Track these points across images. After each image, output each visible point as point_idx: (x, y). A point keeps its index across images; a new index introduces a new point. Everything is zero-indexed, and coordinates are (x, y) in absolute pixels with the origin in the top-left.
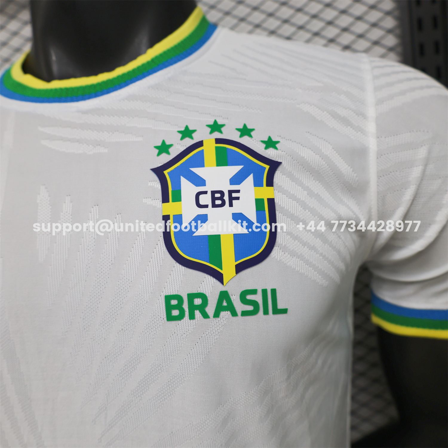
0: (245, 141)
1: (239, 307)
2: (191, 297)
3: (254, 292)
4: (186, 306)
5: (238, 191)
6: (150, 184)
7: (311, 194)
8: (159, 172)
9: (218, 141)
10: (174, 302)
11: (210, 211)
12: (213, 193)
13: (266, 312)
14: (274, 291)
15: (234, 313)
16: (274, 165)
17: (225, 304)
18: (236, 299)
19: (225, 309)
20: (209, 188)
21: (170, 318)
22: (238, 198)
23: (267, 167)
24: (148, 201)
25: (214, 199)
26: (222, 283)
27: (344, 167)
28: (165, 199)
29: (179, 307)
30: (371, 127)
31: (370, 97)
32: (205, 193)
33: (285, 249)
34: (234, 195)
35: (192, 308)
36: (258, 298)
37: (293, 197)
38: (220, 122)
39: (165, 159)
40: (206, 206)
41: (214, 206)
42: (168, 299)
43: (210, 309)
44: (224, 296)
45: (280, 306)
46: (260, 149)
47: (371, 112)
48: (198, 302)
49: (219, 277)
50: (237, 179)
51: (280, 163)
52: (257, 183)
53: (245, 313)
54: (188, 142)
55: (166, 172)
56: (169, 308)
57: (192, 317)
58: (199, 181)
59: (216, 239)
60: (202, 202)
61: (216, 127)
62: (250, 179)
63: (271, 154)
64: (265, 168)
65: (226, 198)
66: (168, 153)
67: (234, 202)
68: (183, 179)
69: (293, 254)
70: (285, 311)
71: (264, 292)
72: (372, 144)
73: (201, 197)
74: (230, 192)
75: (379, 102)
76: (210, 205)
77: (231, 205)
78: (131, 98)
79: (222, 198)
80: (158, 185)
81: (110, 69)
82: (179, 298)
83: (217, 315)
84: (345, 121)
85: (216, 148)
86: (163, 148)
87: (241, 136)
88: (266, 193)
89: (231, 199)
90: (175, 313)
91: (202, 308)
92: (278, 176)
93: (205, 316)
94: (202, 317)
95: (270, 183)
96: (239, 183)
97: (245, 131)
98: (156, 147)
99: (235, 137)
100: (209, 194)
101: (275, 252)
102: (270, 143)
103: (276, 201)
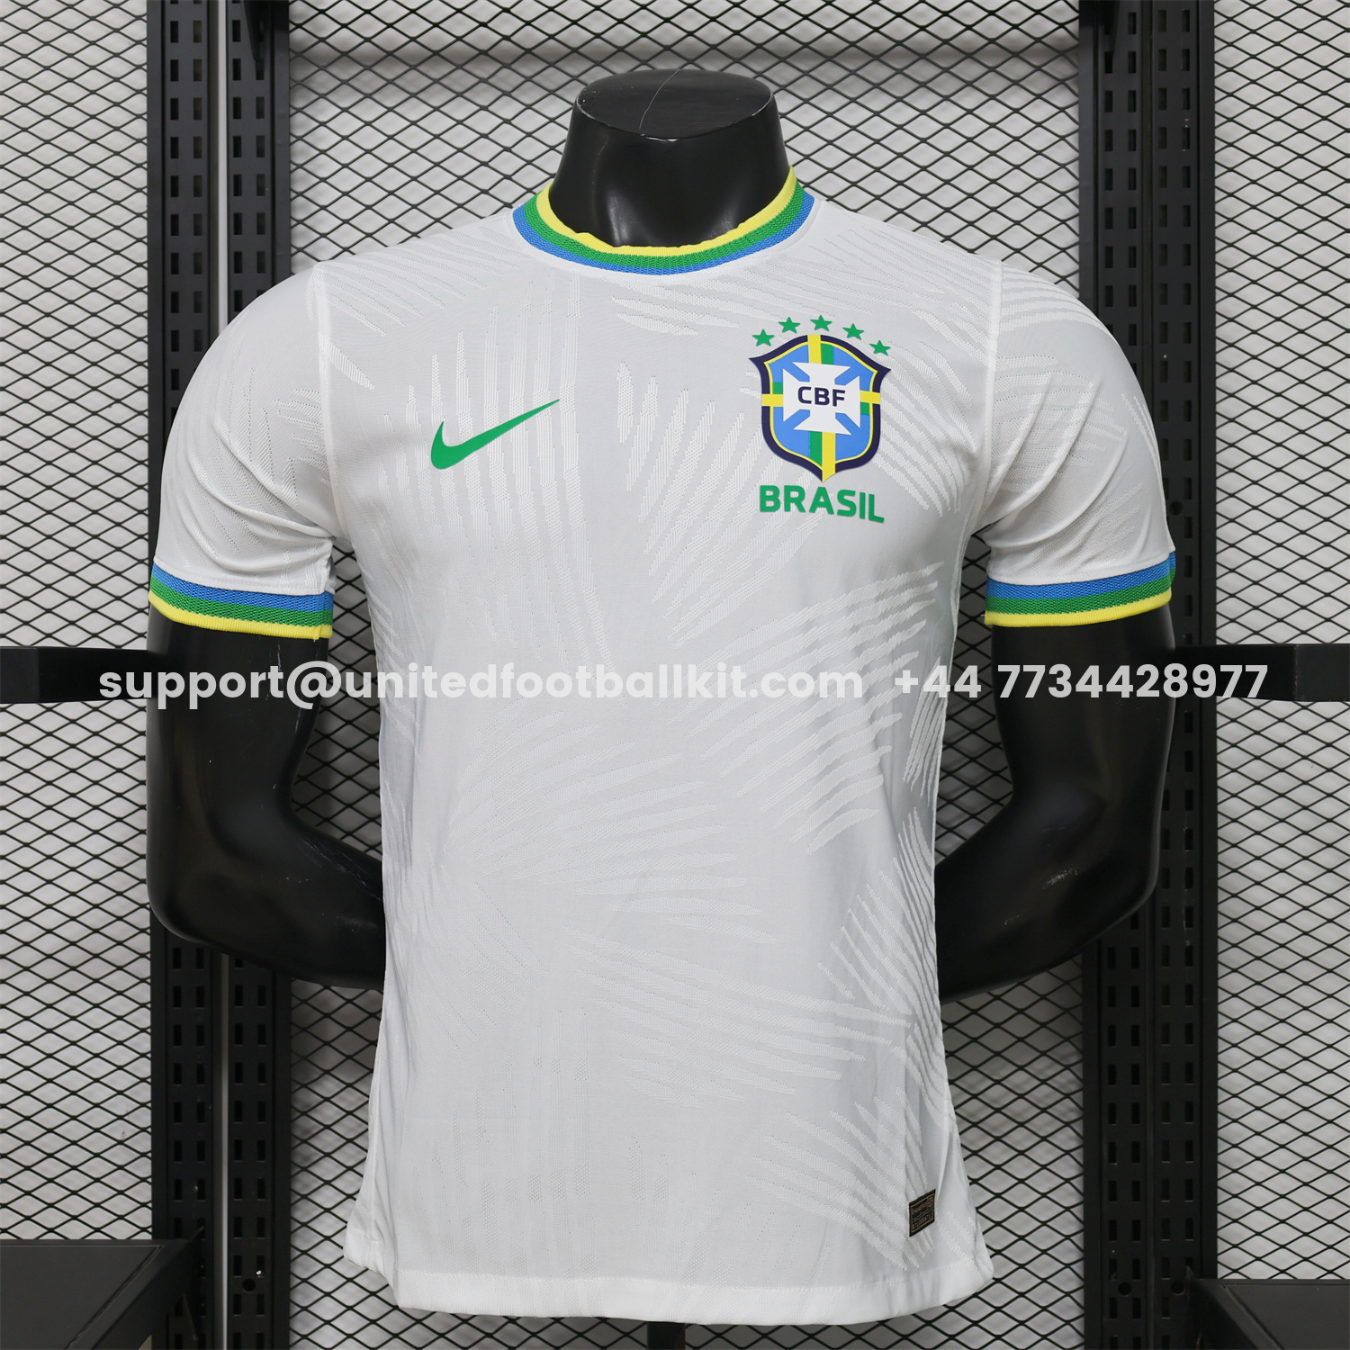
0: (853, 341)
1: (837, 506)
2: (788, 489)
3: (852, 493)
4: (781, 498)
5: (843, 392)
6: (749, 374)
7: (919, 407)
8: (759, 362)
9: (824, 338)
10: (769, 493)
11: (813, 407)
12: (817, 390)
13: (862, 516)
14: (872, 497)
15: (830, 511)
16: (883, 371)
17: (822, 500)
18: (833, 497)
19: (822, 505)
20: (813, 384)
21: (764, 509)
22: (842, 399)
23: (875, 372)
24: (747, 392)
25: (817, 396)
26: (821, 479)
27: (958, 385)
28: (766, 390)
29: (775, 498)
30: (992, 346)
31: (995, 314)
32: (809, 388)
33: (887, 458)
34: (839, 395)
35: (788, 500)
36: (856, 500)
37: (899, 407)
38: (826, 318)
39: (764, 350)
40: (810, 402)
41: (817, 402)
42: (763, 489)
43: (807, 503)
44: (822, 492)
45: (876, 514)
46: (869, 352)
47: (994, 330)
48: (794, 494)
49: (818, 473)
50: (842, 379)
51: (890, 370)
52: (864, 387)
53: (841, 513)
54: (791, 336)
55: (766, 363)
56: (763, 498)
57: (787, 509)
58: (803, 376)
59: (817, 437)
60: (804, 398)
61: (821, 323)
62: (857, 381)
63: (879, 359)
64: (873, 373)
65: (830, 396)
66: (770, 344)
67: (838, 401)
68: (785, 373)
69: (895, 464)
70: (881, 520)
71: (862, 495)
72: (991, 364)
73: (804, 392)
74: (835, 392)
75: (1004, 320)
76: (813, 401)
77: (835, 404)
78: (724, 279)
79: (826, 396)
80: (757, 376)
81: (695, 241)
82: (775, 489)
83: (813, 510)
84: (965, 336)
85: (822, 344)
86: (763, 338)
87: (849, 336)
88: (872, 398)
89: (836, 398)
90: (770, 504)
91: (798, 502)
92: (886, 383)
93: (801, 509)
94: (797, 511)
95: (877, 388)
96: (845, 384)
97: (853, 332)
98: (755, 336)
99: (843, 337)
100: (813, 390)
101: (876, 459)
102: (880, 348)
103: (882, 408)
